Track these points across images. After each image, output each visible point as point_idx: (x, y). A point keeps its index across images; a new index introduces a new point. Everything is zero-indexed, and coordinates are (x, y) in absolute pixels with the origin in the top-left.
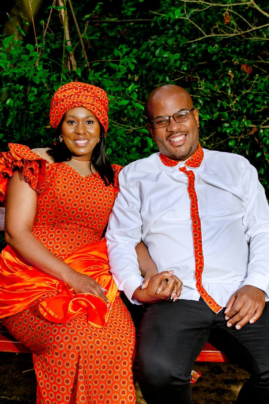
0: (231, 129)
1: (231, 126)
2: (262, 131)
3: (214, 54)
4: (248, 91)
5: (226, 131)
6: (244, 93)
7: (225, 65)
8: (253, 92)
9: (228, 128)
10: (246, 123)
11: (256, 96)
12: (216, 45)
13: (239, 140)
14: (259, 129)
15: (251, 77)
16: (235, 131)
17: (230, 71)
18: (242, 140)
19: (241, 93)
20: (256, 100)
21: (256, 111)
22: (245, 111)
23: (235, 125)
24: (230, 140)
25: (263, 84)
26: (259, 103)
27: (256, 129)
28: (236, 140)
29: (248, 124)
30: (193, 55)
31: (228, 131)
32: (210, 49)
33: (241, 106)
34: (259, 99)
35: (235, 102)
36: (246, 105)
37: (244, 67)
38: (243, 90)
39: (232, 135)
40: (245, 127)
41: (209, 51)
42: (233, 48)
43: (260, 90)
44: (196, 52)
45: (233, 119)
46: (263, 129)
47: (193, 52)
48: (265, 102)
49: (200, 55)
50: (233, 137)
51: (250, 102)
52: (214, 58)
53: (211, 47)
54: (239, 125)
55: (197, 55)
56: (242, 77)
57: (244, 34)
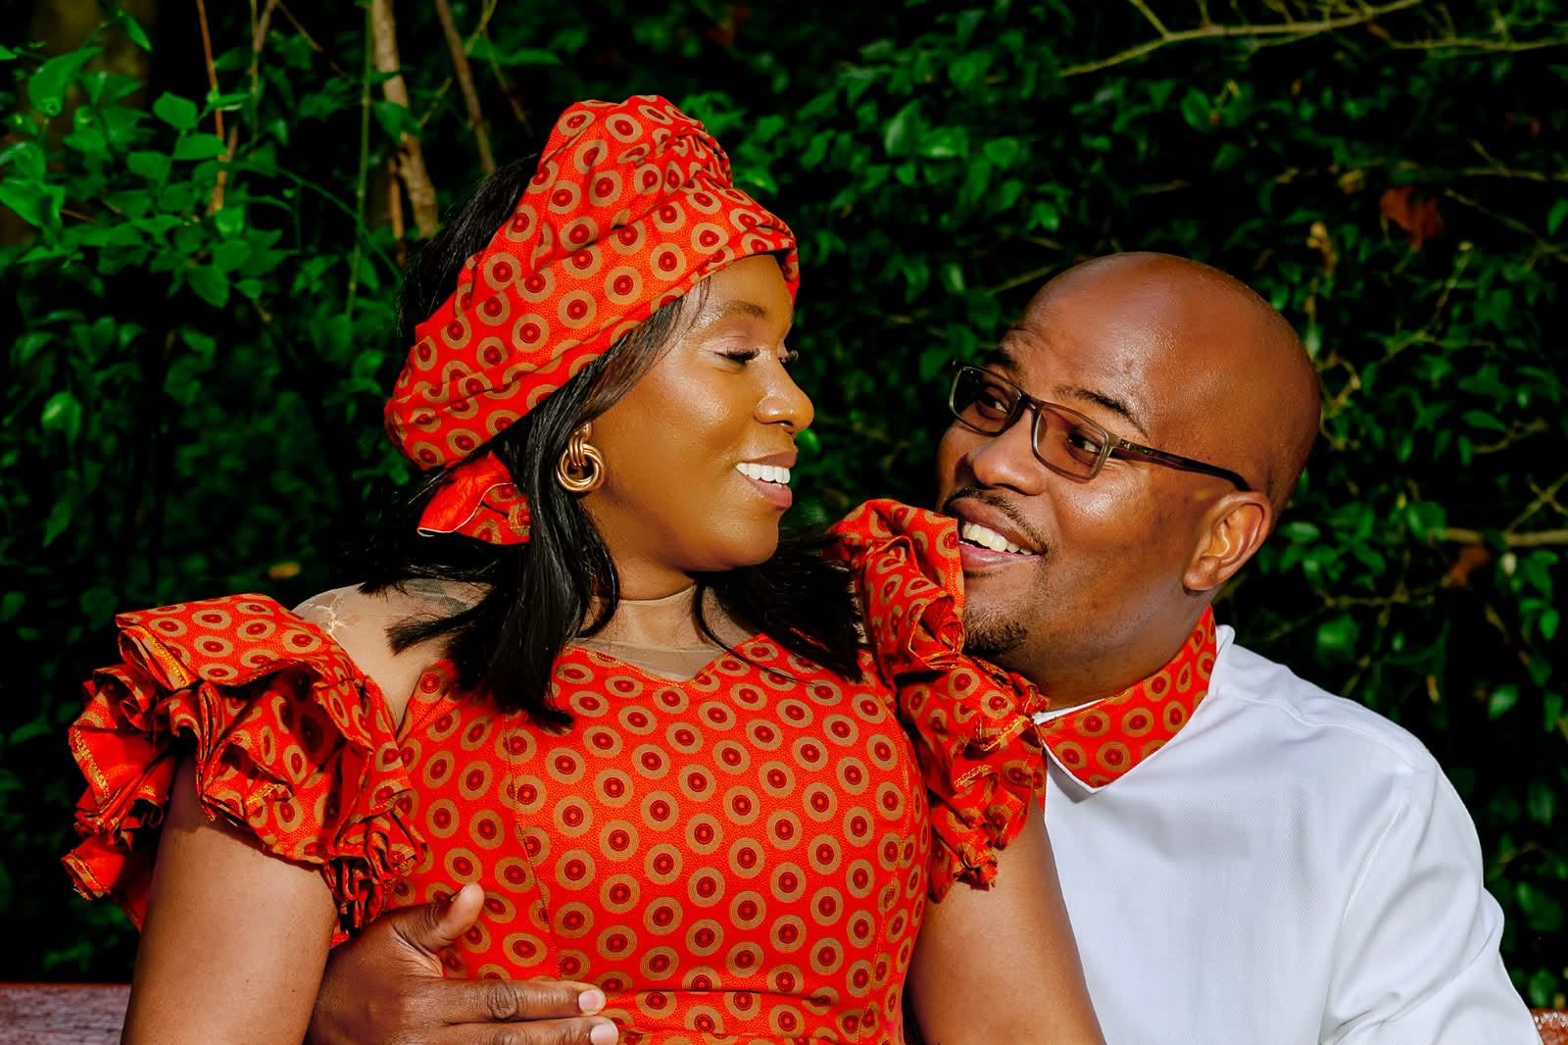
0: (1330, 556)
1: (1327, 538)
2: (1509, 563)
3: (1221, 133)
4: (1420, 337)
5: (1299, 567)
6: (1393, 346)
7: (1287, 199)
8: (1450, 344)
9: (1310, 546)
10: (1414, 520)
11: (1465, 362)
12: (1232, 86)
13: (1383, 619)
14: (1495, 553)
15: (1437, 261)
16: (1353, 565)
17: (1318, 230)
18: (1402, 617)
19: (1381, 350)
20: (1465, 384)
21: (1466, 450)
22: (1405, 451)
23: (1352, 531)
24: (1332, 615)
25: (1503, 298)
26: (1485, 403)
27: (1479, 556)
28: (1364, 617)
29: (1426, 523)
30: (1102, 143)
31: (1311, 566)
32: (1199, 110)
33: (1386, 422)
34: (1486, 378)
35: (1343, 400)
36: (1410, 415)
37: (1394, 207)
38: (1390, 331)
39: (1335, 592)
40: (1411, 539)
41: (1191, 118)
42: (1327, 96)
43: (1490, 331)
44: (1120, 124)
45: (1340, 498)
46: (1521, 552)
47: (1102, 125)
48: (1523, 399)
49: (1142, 146)
50: (1346, 601)
51: (1429, 395)
52: (1225, 156)
53: (1200, 98)
54: (1377, 529)
55: (1123, 144)
56: (1382, 260)
57: (1380, 20)
